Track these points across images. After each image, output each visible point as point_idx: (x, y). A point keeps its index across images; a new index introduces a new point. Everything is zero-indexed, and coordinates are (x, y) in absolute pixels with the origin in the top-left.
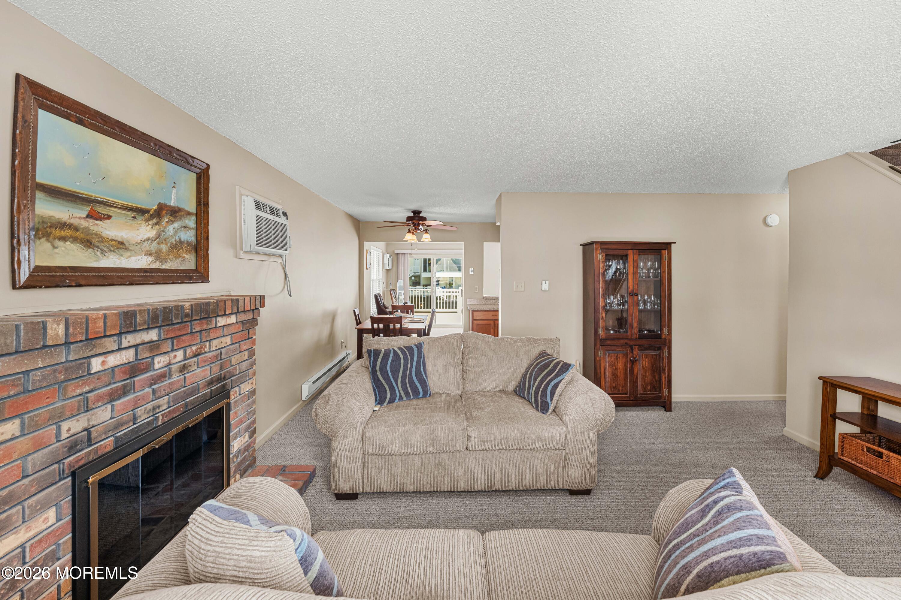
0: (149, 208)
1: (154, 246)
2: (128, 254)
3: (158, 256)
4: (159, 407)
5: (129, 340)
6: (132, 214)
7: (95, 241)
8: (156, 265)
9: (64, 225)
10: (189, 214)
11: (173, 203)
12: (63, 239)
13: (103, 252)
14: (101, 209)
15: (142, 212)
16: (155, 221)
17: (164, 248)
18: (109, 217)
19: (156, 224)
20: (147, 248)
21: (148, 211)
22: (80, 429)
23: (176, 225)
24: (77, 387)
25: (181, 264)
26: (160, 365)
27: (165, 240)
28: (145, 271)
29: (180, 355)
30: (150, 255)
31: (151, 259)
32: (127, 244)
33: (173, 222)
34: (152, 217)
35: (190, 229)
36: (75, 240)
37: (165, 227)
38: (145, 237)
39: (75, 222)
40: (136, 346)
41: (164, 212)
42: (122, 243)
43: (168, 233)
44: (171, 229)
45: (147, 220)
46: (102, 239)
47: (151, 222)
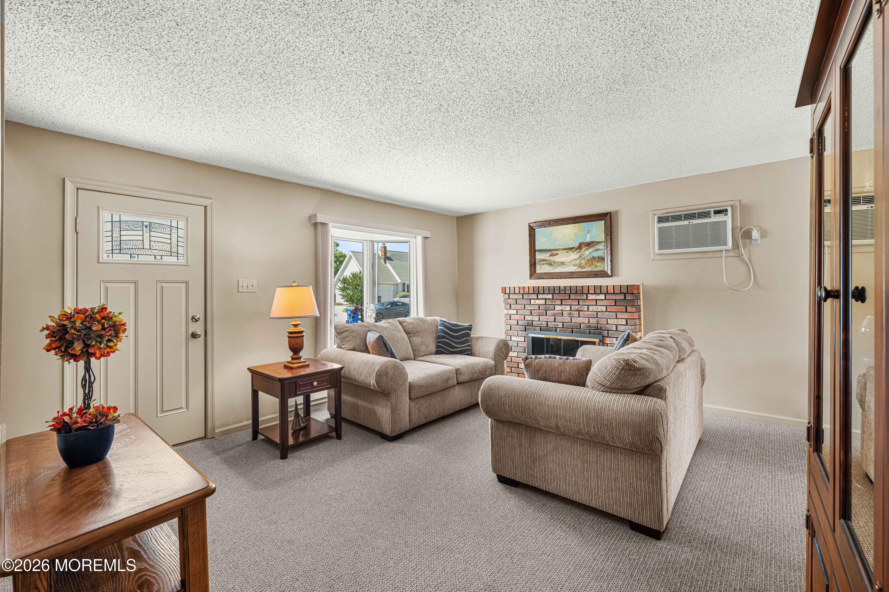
0: (574, 246)
1: (578, 262)
2: (565, 266)
3: (580, 266)
4: (558, 325)
5: (540, 296)
6: (567, 251)
7: (553, 264)
8: (580, 270)
9: (543, 260)
10: (599, 243)
11: (588, 240)
12: (543, 264)
13: (556, 267)
14: (554, 252)
15: (571, 249)
16: (578, 251)
17: (583, 262)
18: (557, 254)
19: (578, 252)
20: (574, 263)
21: (574, 248)
22: (529, 320)
23: (590, 250)
24: (529, 307)
25: (594, 268)
26: (557, 309)
27: (584, 258)
28: (572, 273)
29: (568, 308)
30: (576, 266)
31: (576, 267)
32: (565, 263)
33: (588, 249)
34: (576, 249)
35: (600, 250)
36: (547, 264)
37: (584, 253)
38: (573, 259)
39: (546, 258)
40: (546, 299)
41: (583, 246)
42: (563, 263)
43: (585, 255)
44: (587, 252)
45: (574, 252)
46: (555, 262)
47: (576, 252)
